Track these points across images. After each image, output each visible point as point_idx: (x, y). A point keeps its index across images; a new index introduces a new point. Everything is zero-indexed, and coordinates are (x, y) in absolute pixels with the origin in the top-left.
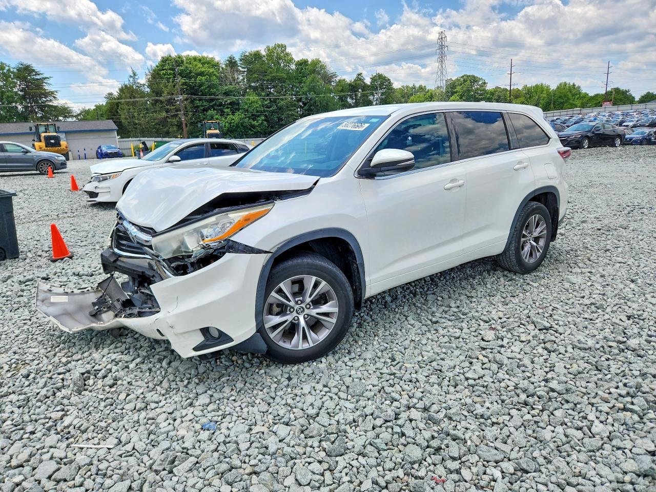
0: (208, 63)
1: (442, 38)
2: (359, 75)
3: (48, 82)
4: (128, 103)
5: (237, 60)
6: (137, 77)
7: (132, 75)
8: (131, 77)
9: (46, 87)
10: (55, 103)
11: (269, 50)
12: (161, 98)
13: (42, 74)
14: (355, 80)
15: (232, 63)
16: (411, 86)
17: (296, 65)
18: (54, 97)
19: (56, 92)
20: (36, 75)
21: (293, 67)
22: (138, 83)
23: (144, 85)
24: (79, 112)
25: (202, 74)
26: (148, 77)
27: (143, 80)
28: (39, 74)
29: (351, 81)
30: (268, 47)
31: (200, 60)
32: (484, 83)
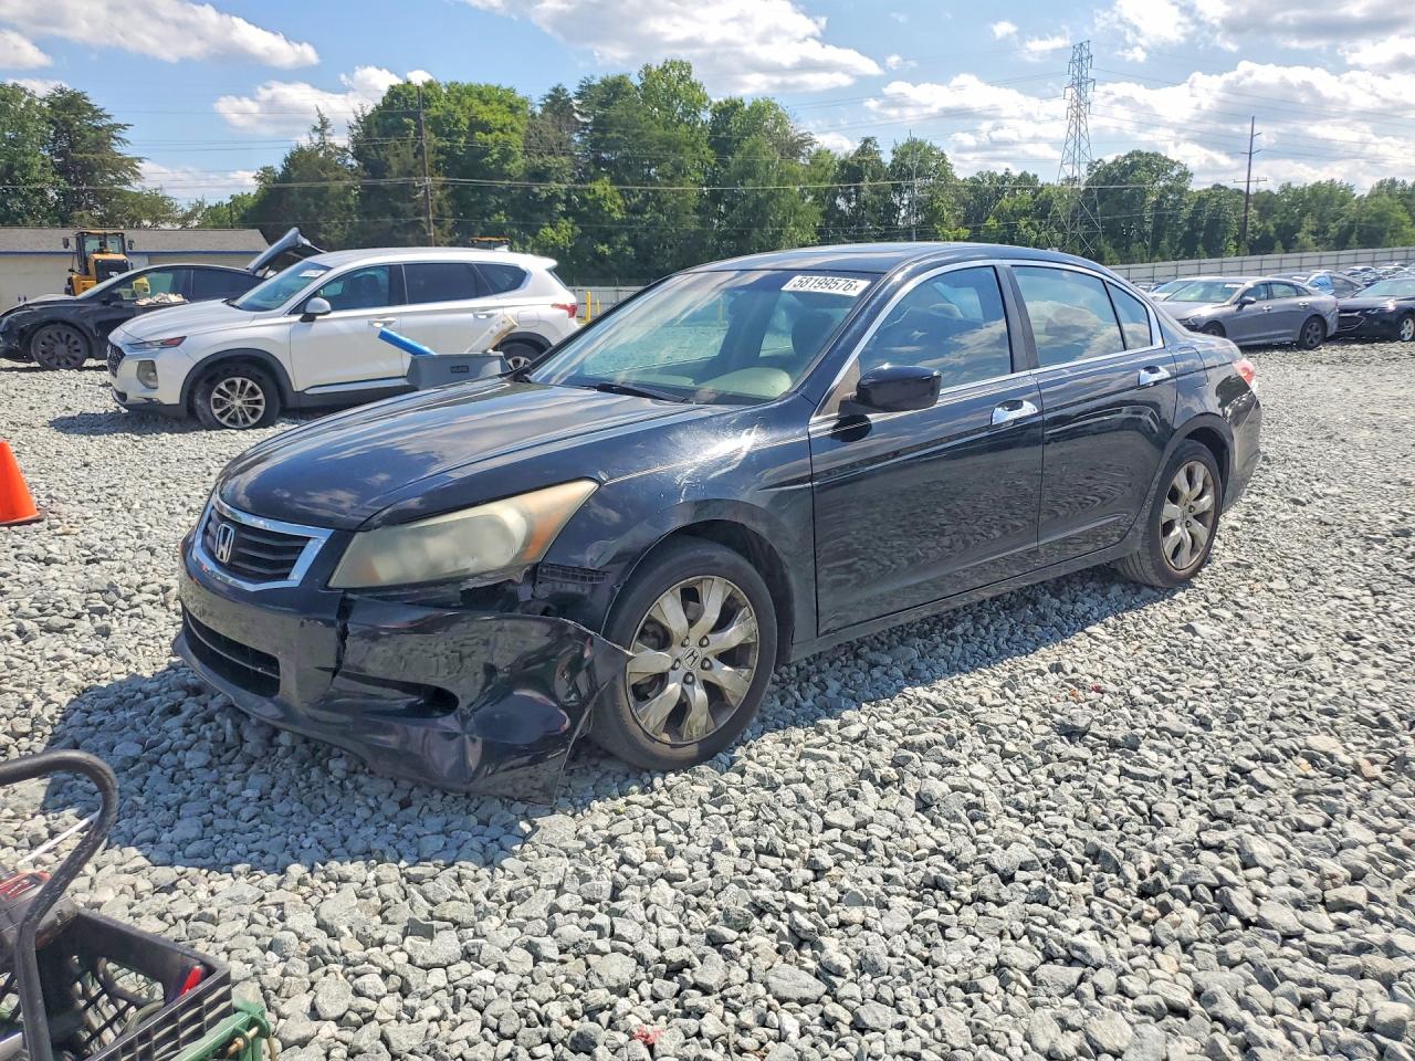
0: (500, 101)
1: (1080, 60)
2: (867, 141)
3: (122, 136)
4: (305, 193)
5: (572, 95)
6: (328, 131)
7: (319, 126)
8: (315, 129)
9: (118, 149)
10: (135, 187)
11: (648, 75)
12: (382, 182)
13: (108, 117)
14: (858, 153)
15: (557, 103)
16: (1000, 173)
17: (714, 112)
18: (134, 173)
19: (140, 160)
20: (93, 118)
21: (706, 116)
22: (332, 145)
23: (345, 150)
24: (189, 210)
25: (485, 128)
26: (356, 131)
27: (341, 140)
28: (100, 117)
29: (847, 155)
30: (647, 67)
31: (480, 94)
32: (1185, 174)
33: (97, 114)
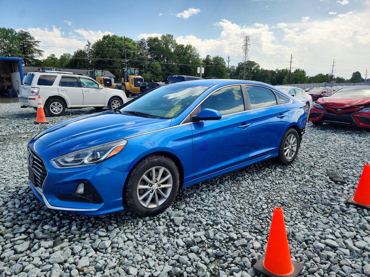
1: (247, 40)
2: (208, 56)
5: (145, 41)
8: (87, 45)
11: (163, 37)
13: (34, 39)
19: (43, 51)
31: (126, 40)
32: (258, 66)
33: (31, 38)
